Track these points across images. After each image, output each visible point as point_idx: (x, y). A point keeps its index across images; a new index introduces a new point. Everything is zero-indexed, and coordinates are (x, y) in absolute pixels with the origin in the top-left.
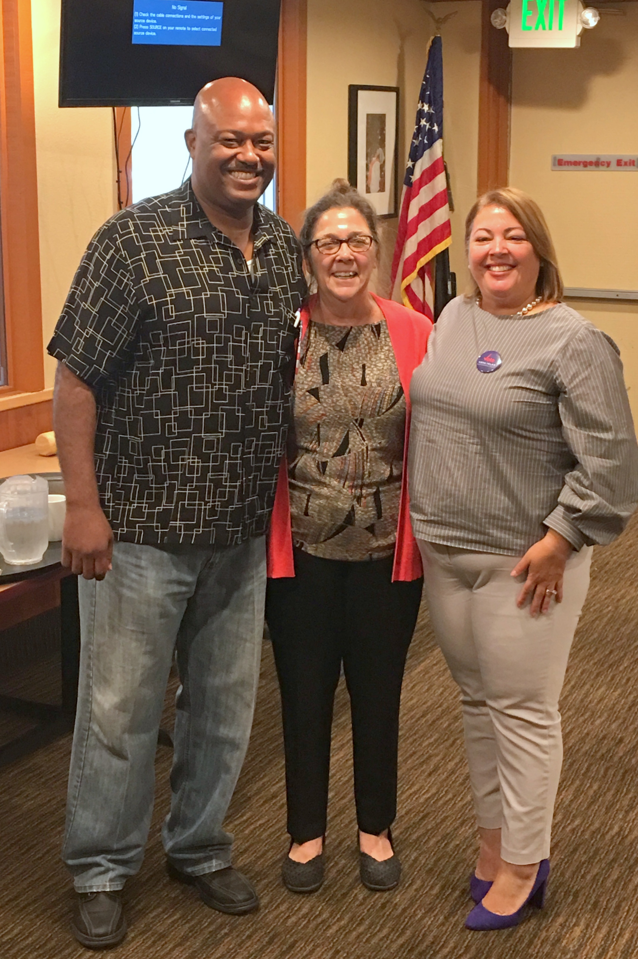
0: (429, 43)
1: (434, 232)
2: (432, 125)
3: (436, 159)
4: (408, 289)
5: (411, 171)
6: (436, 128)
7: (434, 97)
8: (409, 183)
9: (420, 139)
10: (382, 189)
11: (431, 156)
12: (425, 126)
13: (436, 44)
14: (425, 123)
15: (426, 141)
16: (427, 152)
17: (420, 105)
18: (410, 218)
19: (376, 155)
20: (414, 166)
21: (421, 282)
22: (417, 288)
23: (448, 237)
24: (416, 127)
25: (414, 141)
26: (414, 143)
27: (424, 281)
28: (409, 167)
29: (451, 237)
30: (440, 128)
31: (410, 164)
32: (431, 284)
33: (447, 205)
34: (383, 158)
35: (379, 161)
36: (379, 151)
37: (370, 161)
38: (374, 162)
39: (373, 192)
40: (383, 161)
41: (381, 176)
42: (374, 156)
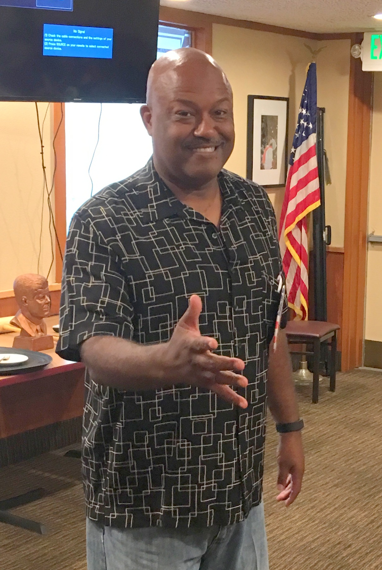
0: (308, 68)
1: (308, 196)
2: (308, 124)
3: (310, 147)
4: (290, 235)
5: (293, 155)
6: (311, 126)
7: (310, 105)
8: (292, 164)
9: (300, 133)
10: (274, 166)
11: (307, 144)
12: (303, 124)
13: (313, 68)
14: (303, 122)
15: (304, 135)
16: (304, 143)
17: (300, 110)
18: (291, 187)
19: (269, 144)
20: (295, 151)
21: (299, 231)
22: (296, 234)
23: (317, 200)
24: (298, 125)
25: (296, 134)
26: (296, 136)
27: (301, 230)
28: (293, 153)
29: (319, 201)
30: (314, 126)
31: (293, 150)
32: (307, 233)
33: (318, 179)
34: (276, 146)
35: (272, 147)
36: (272, 141)
37: (264, 147)
38: (268, 148)
39: (267, 169)
40: (275, 148)
41: (273, 158)
42: (268, 145)
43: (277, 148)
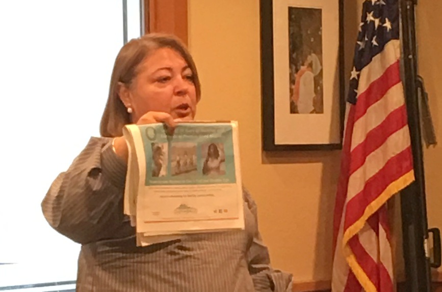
1: (389, 164)
2: (382, 21)
3: (388, 66)
4: (354, 242)
5: (355, 83)
6: (388, 25)
8: (353, 99)
9: (366, 39)
10: (318, 108)
12: (373, 22)
14: (372, 19)
15: (374, 43)
16: (377, 58)
19: (306, 63)
20: (359, 76)
21: (374, 234)
22: (368, 241)
23: (408, 171)
24: (362, 24)
25: (359, 43)
26: (359, 46)
27: (377, 234)
28: (354, 79)
29: (412, 172)
30: (395, 24)
31: (354, 74)
32: (389, 238)
33: (406, 128)
34: (320, 68)
35: (312, 71)
36: (313, 57)
37: (297, 71)
38: (303, 72)
39: (303, 113)
40: (318, 72)
41: (316, 91)
42: (303, 65)
43: (321, 71)
